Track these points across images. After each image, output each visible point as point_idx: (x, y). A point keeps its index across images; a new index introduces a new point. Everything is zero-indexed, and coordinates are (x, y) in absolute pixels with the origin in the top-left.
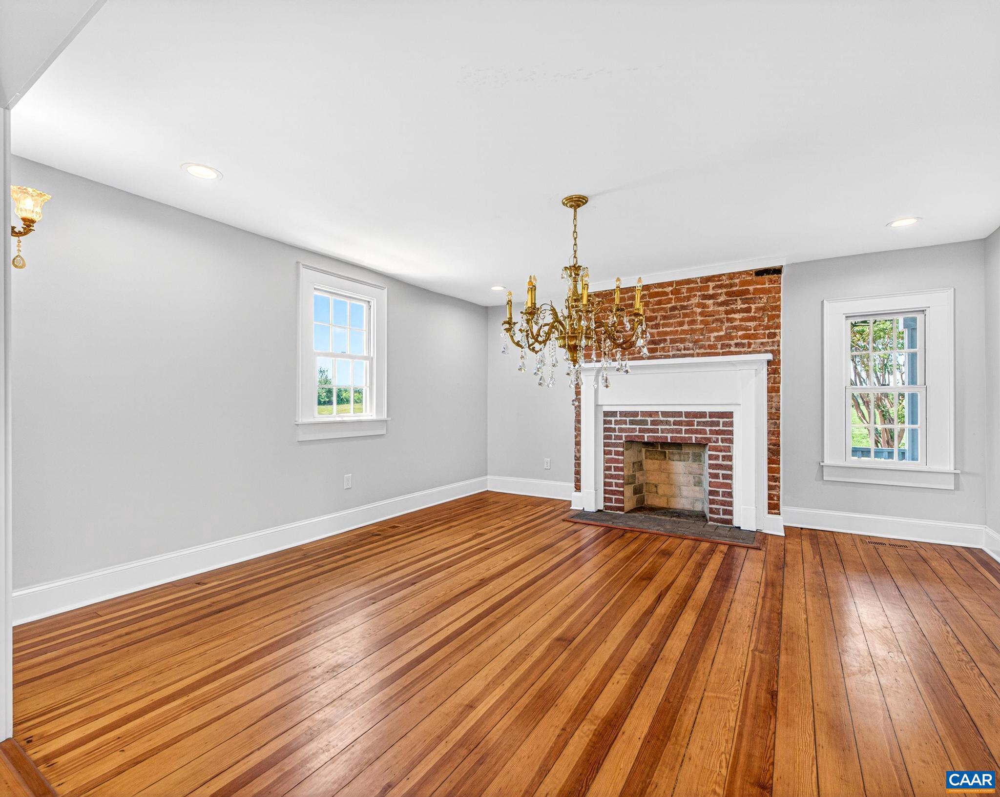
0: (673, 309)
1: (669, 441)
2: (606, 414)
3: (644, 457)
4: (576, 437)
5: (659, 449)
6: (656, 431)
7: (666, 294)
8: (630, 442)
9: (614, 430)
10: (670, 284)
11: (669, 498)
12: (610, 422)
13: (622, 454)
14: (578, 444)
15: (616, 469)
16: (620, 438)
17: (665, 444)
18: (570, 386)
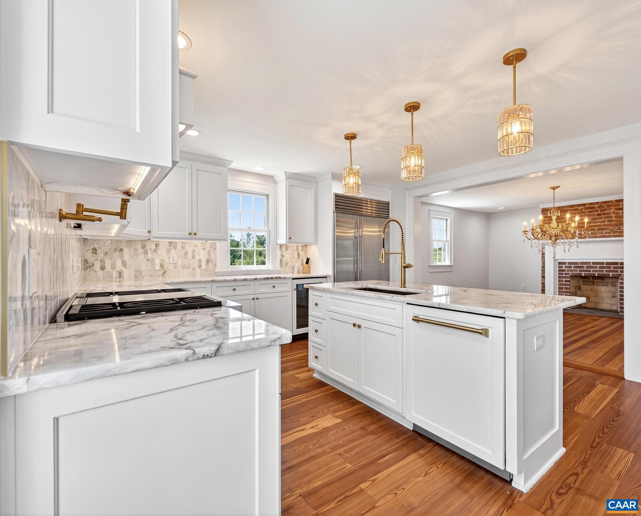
0: (598, 215)
1: (596, 276)
2: (560, 263)
3: (581, 284)
4: (542, 274)
5: (591, 280)
6: (590, 271)
7: (595, 208)
8: (573, 277)
9: (564, 271)
10: (598, 203)
11: (596, 303)
12: (562, 267)
13: (569, 281)
14: (543, 277)
15: (565, 288)
16: (568, 274)
17: (594, 277)
18: (539, 252)
